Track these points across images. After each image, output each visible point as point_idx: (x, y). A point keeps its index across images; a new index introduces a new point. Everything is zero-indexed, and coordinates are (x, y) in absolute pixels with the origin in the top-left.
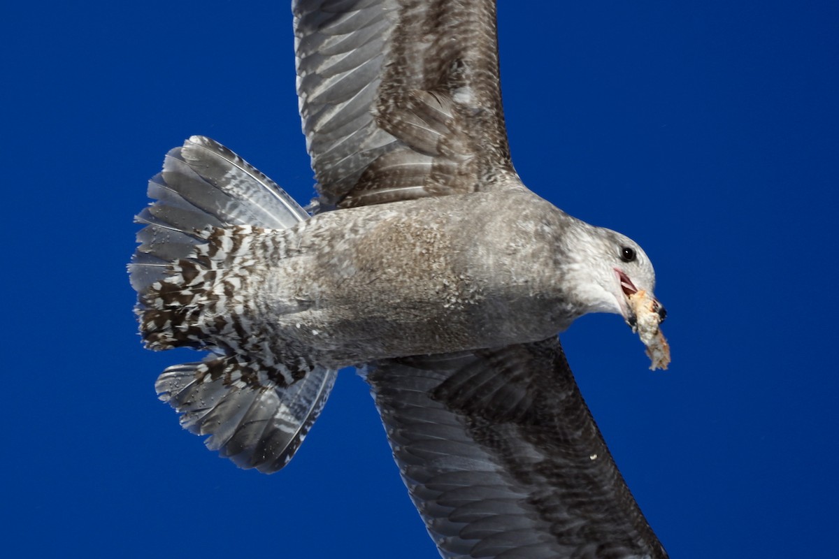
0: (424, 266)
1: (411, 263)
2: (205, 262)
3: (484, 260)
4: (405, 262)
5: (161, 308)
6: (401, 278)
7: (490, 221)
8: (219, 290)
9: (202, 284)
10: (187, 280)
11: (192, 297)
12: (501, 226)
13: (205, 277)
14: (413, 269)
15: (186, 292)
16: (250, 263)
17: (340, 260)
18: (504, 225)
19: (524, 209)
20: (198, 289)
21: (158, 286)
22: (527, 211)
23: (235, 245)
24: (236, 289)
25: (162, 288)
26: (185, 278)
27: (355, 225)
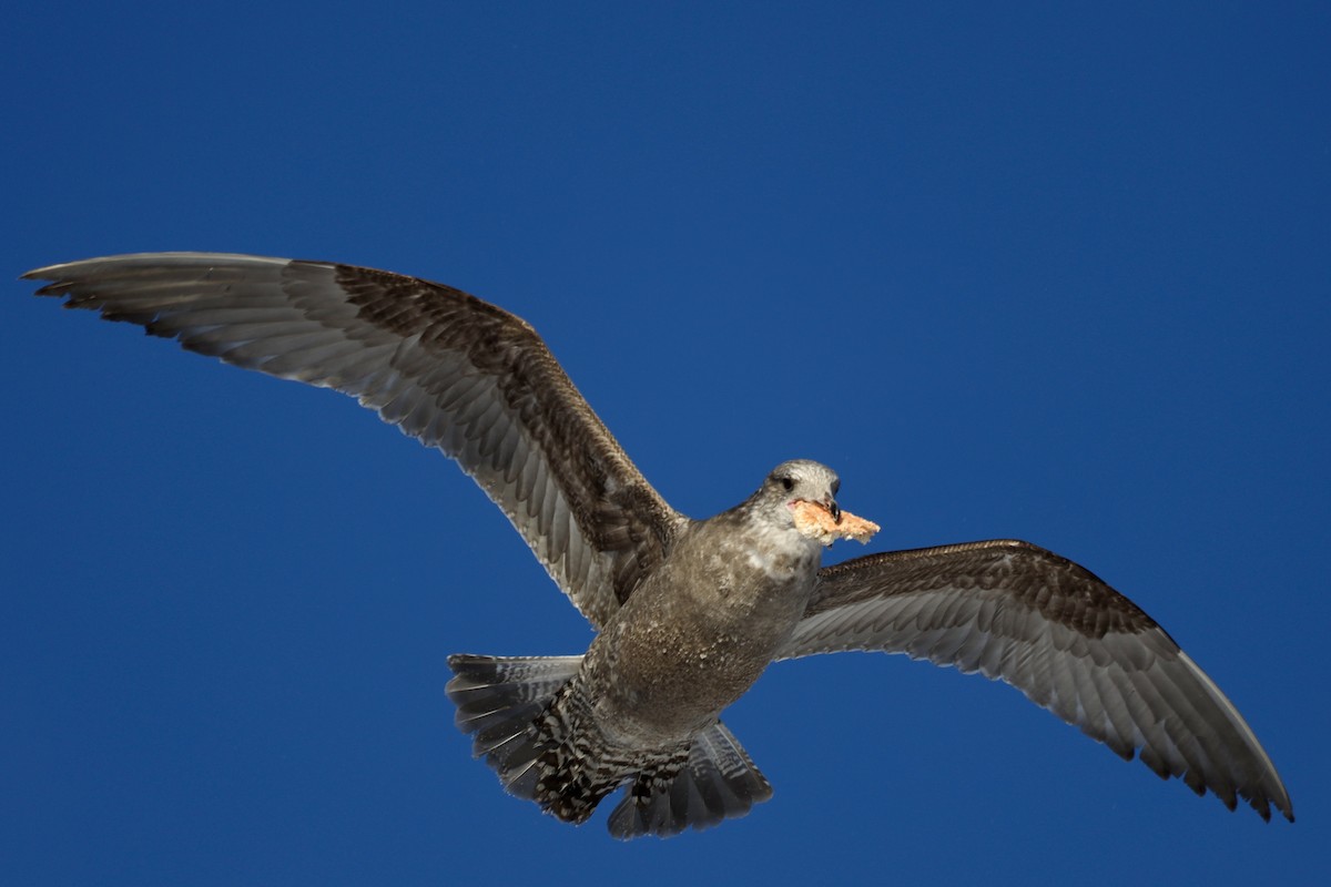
0: (675, 661)
1: (663, 665)
2: (552, 742)
3: (720, 618)
4: (659, 668)
5: (558, 796)
6: (667, 681)
7: (690, 590)
8: (580, 756)
9: (566, 759)
10: (555, 764)
11: (569, 771)
12: (701, 585)
13: (563, 752)
14: (669, 669)
15: (563, 772)
16: (578, 723)
17: (622, 690)
18: (701, 581)
19: (699, 554)
20: (568, 764)
21: (541, 787)
22: (702, 552)
23: (556, 716)
24: (589, 746)
25: (546, 785)
26: (552, 765)
27: (610, 653)
